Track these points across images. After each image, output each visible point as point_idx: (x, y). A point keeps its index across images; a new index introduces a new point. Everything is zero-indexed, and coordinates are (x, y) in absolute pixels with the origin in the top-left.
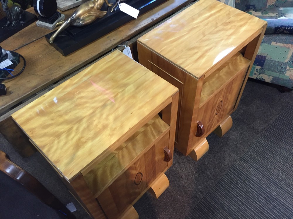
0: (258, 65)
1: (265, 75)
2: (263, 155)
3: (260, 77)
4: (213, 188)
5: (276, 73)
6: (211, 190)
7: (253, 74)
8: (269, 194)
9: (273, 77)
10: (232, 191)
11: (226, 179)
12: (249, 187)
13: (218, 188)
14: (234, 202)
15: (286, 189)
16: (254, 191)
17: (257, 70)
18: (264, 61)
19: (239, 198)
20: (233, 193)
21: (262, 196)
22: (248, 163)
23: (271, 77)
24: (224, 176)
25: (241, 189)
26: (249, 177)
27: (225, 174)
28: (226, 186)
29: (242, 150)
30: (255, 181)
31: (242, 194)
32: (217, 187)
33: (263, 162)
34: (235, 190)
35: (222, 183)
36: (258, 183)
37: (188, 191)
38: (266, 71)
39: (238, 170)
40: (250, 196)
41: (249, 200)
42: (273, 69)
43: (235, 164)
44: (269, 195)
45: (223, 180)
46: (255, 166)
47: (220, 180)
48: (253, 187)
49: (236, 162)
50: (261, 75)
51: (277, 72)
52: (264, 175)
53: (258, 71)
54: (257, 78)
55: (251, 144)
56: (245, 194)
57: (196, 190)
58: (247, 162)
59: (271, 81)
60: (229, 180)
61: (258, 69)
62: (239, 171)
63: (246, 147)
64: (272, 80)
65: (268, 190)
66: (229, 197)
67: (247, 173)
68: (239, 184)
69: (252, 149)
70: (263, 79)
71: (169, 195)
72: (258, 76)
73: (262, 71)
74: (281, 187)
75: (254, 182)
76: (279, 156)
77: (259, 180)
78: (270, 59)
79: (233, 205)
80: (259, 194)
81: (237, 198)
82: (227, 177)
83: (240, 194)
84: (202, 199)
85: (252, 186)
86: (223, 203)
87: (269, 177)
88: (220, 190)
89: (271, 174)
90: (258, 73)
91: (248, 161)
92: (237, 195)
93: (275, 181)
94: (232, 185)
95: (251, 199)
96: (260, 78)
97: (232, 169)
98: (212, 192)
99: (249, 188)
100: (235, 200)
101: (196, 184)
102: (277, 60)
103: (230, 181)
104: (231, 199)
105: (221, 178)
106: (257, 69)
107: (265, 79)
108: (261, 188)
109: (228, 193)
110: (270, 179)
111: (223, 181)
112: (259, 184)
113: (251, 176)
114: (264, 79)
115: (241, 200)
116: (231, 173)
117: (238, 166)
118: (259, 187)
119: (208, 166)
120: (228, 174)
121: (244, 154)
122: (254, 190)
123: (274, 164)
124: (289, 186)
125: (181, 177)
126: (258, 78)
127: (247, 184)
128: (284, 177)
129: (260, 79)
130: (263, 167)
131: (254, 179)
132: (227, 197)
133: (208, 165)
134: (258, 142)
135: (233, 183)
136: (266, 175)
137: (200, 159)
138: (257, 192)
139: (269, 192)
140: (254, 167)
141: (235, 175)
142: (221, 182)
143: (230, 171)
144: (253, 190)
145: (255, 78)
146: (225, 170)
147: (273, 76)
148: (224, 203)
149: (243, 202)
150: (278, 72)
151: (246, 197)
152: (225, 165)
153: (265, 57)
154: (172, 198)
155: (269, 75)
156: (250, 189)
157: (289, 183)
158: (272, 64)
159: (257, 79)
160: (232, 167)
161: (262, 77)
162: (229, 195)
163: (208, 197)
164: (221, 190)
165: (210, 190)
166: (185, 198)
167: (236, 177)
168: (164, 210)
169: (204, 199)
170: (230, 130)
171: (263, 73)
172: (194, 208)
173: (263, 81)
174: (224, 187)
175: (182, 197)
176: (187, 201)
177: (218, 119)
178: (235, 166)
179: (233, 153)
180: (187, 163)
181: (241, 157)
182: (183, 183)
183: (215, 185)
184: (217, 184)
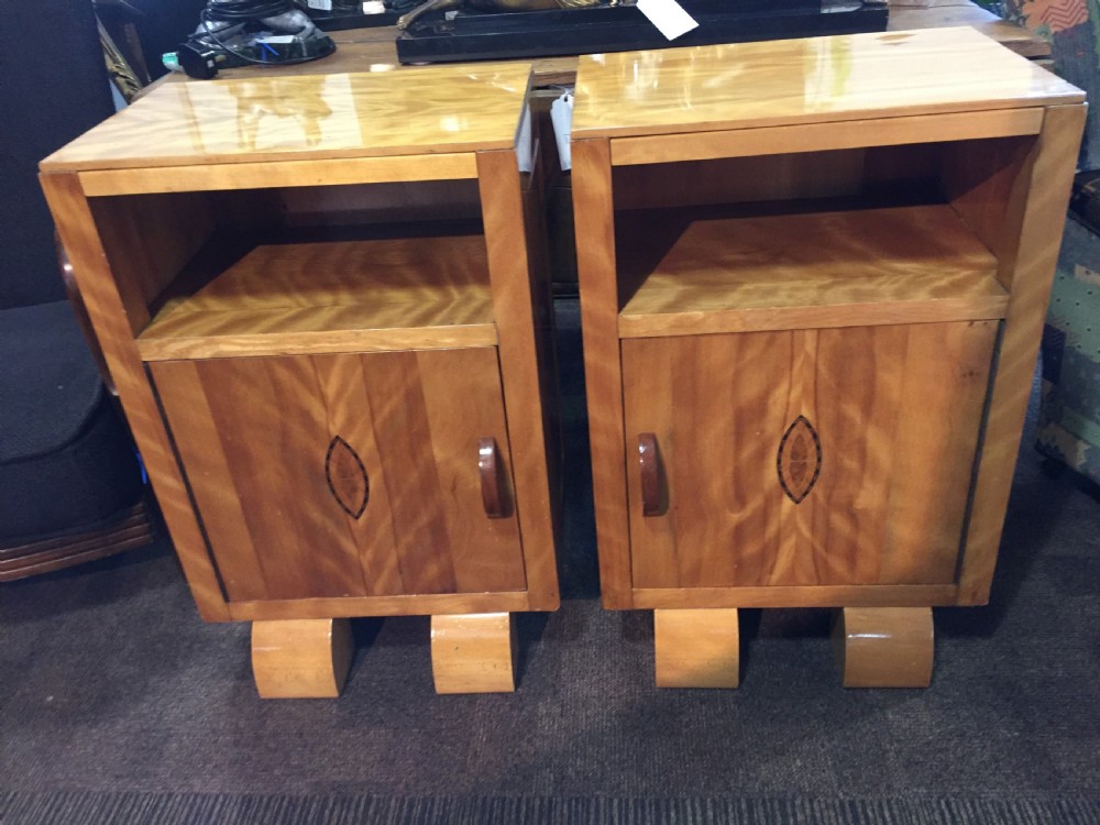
4: (616, 802)
6: (602, 801)
11: (699, 819)
13: (631, 817)
24: (703, 802)
27: (713, 801)
29: (889, 787)
32: (636, 811)
35: (668, 817)
37: (530, 741)
43: (798, 802)
45: (685, 811)
47: (672, 803)
49: (811, 801)
55: (955, 795)
57: (556, 761)
63: (923, 790)
69: (942, 814)
82: (710, 814)
84: (542, 799)
97: (761, 808)
98: (597, 809)
105: (684, 800)
111: (677, 813)
116: (741, 814)
117: (800, 818)
119: (684, 730)
120: (726, 808)
121: (880, 805)
125: (556, 692)
133: (687, 726)
134: (1002, 814)
142: (668, 810)
143: (744, 806)
146: (730, 790)
152: (752, 775)
154: (460, 721)
160: (771, 800)
163: (565, 811)
165: (597, 799)
166: (495, 750)
168: (396, 729)
169: (546, 802)
172: (485, 799)
175: (489, 740)
176: (490, 763)
177: (819, 548)
178: (789, 811)
179: (834, 765)
180: (622, 670)
181: (852, 804)
182: (542, 710)
183: (635, 801)
184: (647, 802)
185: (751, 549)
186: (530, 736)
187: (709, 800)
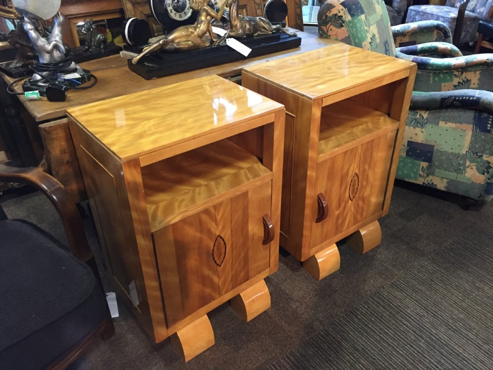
0: (423, 161)
1: (435, 177)
2: (429, 284)
3: (429, 181)
4: (341, 318)
5: (451, 173)
6: (338, 321)
7: (418, 176)
8: (435, 337)
9: (447, 181)
10: (372, 326)
11: (365, 309)
12: (401, 324)
13: (349, 320)
14: (374, 341)
15: (465, 334)
16: (410, 331)
17: (423, 169)
18: (432, 152)
19: (384, 336)
20: (373, 328)
21: (423, 339)
22: (403, 291)
23: (445, 181)
24: (361, 304)
25: (387, 324)
26: (404, 311)
27: (363, 303)
28: (363, 319)
29: (395, 275)
30: (413, 316)
31: (389, 331)
32: (348, 318)
33: (428, 293)
34: (378, 325)
35: (357, 314)
36: (418, 320)
37: (300, 317)
38: (437, 170)
39: (385, 298)
40: (402, 336)
41: (400, 341)
42: (446, 166)
43: (381, 291)
44: (434, 339)
45: (360, 310)
46: (415, 297)
47: (354, 309)
48: (409, 324)
49: (384, 289)
50: (430, 177)
51: (452, 171)
52: (429, 311)
53: (425, 171)
54: (424, 183)
55: (410, 268)
56: (394, 332)
57: (314, 318)
58: (401, 290)
59: (445, 187)
60: (368, 310)
61: (425, 167)
62: (388, 301)
63: (402, 271)
64: (447, 185)
65: (434, 331)
66: (367, 334)
67: (399, 304)
68: (385, 317)
69: (412, 275)
70: (433, 183)
71: (269, 320)
72: (426, 180)
73: (430, 171)
74: (457, 329)
75: (410, 318)
76: (455, 288)
77: (420, 316)
78: (440, 149)
79: (372, 344)
80: (417, 335)
81: (380, 336)
82: (366, 306)
83: (385, 331)
84: (322, 331)
85: (407, 322)
86: (355, 341)
87: (436, 314)
88: (352, 322)
89: (441, 310)
90: (425, 175)
91: (403, 290)
92: (380, 333)
93: (447, 320)
94: (373, 318)
95: (404, 340)
96: (429, 183)
97: (375, 297)
98: (339, 324)
99: (402, 326)
100: (376, 339)
101: (314, 310)
102: (450, 151)
103: (371, 313)
104: (368, 337)
105: (357, 307)
106: (423, 167)
107: (436, 185)
108: (421, 327)
109: (365, 328)
110: (438, 317)
111: (359, 312)
112: (419, 322)
113: (406, 310)
114: (435, 183)
115: (385, 339)
116: (373, 302)
117: (386, 294)
118: (419, 325)
119: (337, 289)
120: (368, 302)
121: (398, 280)
122: (410, 329)
123: (446, 298)
124: (471, 330)
125: (292, 299)
126: (426, 183)
127: (398, 319)
128: (462, 316)
129: (428, 185)
130: (428, 299)
131: (410, 314)
132: (362, 333)
133: (337, 287)
134: (422, 267)
135: (375, 316)
136: (431, 311)
137: (326, 278)
138: (415, 332)
139: (435, 334)
140: (413, 299)
141: (380, 304)
142: (355, 312)
143: (371, 299)
144: (408, 329)
145: (421, 183)
146: (364, 297)
147: (447, 179)
148: (357, 340)
149: (390, 343)
150: (454, 171)
151: (395, 336)
152: (365, 290)
153: (433, 146)
154: (273, 325)
155: (441, 178)
156: (404, 327)
157: (470, 326)
158: (444, 157)
159: (424, 185)
160: (375, 293)
161: (431, 180)
162: (367, 331)
163: (332, 330)
164: (354, 323)
165: (336, 321)
167: (381, 308)
168: (256, 339)
169: (324, 331)
171: (433, 174)
172: (307, 342)
173: (434, 187)
174: (359, 319)
175: (289, 325)
176: (296, 330)
177: (355, 213)
178: (382, 294)
179: (380, 277)
180: (303, 282)
181: (392, 283)
182: (294, 307)
183: (345, 315)
184: (349, 314)
185: (340, 221)
187: (362, 303)
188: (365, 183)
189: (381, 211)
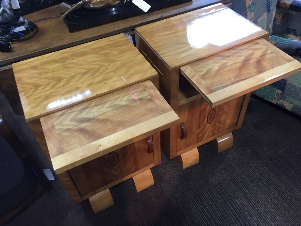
0: (278, 89)
1: (285, 101)
2: (257, 182)
3: (280, 103)
4: (190, 199)
5: (296, 101)
6: (187, 200)
7: (274, 98)
8: (248, 222)
9: (293, 105)
10: (208, 207)
11: (207, 195)
12: (228, 209)
13: (195, 201)
14: (206, 219)
15: (270, 223)
16: (233, 215)
17: (277, 94)
18: (285, 85)
19: (214, 216)
20: (209, 209)
21: (239, 222)
22: (237, 185)
23: (292, 105)
25: (219, 208)
26: (233, 200)
27: (208, 190)
28: (204, 201)
29: (236, 172)
30: (238, 205)
31: (219, 213)
32: (195, 199)
33: (254, 189)
34: (213, 208)
35: (202, 197)
36: (240, 208)
37: (164, 194)
38: (287, 97)
39: (223, 188)
40: (226, 218)
41: (224, 221)
42: (294, 96)
43: (223, 182)
44: (247, 223)
45: (204, 194)
46: (244, 190)
47: (201, 194)
48: (233, 210)
49: (225, 181)
50: (281, 101)
51: (298, 100)
52: (251, 202)
53: (279, 96)
54: (277, 103)
55: (247, 168)
56: (222, 214)
57: (173, 196)
58: (236, 184)
59: (291, 109)
60: (210, 196)
61: (279, 93)
62: (225, 190)
63: (242, 169)
64: (292, 108)
65: (249, 218)
66: (203, 212)
67: (232, 194)
68: (219, 202)
69: (247, 173)
70: (283, 105)
72: (279, 102)
73: (282, 97)
74: (265, 219)
75: (235, 205)
76: (274, 188)
77: (243, 205)
78: (291, 84)
79: (205, 221)
80: (237, 219)
81: (211, 216)
82: (209, 192)
83: (216, 213)
84: (175, 206)
85: (232, 208)
86: (195, 216)
87: (255, 206)
88: (196, 203)
89: (259, 203)
90: (278, 98)
91: (238, 184)
92: (212, 213)
93: (260, 211)
94: (211, 202)
95: (227, 221)
96: (280, 104)
97: (217, 187)
98: (188, 203)
99: (228, 210)
100: (209, 217)
102: (298, 86)
103: (211, 198)
104: (204, 215)
105: (202, 192)
106: (277, 93)
107: (285, 106)
108: (241, 213)
109: (204, 208)
110: (255, 208)
111: (203, 196)
112: (241, 210)
113: (235, 199)
114: (284, 105)
115: (215, 218)
116: (214, 190)
117: (225, 185)
118: (240, 212)
119: (194, 177)
120: (211, 190)
121: (236, 176)
122: (233, 213)
123: (265, 194)
124: (275, 221)
125: (163, 180)
126: (279, 104)
127: (227, 205)
128: (272, 210)
129: (280, 105)
130: (252, 193)
131: (237, 203)
132: (201, 211)
133: (194, 175)
134: (256, 168)
135: (212, 200)
136: (252, 202)
137: (188, 168)
138: (236, 217)
139: (249, 220)
140: (242, 192)
141: (218, 192)
142: (201, 196)
143: (214, 188)
144: (232, 214)
145: (275, 103)
146: (209, 186)
147: (293, 104)
148: (196, 216)
149: (216, 222)
150: (299, 100)
151: (222, 217)
152: (211, 180)
153: (287, 81)
154: (146, 197)
155: (290, 102)
156: (229, 212)
157: (275, 218)
158: (293, 90)
159: (277, 105)
160: (218, 184)
161: (282, 103)
162: (204, 210)
163: (182, 206)
164: (197, 203)
165: (186, 200)
166: (158, 200)
167: (219, 195)
168: (133, 205)
169: (177, 206)
170: (230, 149)
171: (284, 99)
172: (164, 212)
173: (284, 107)
174: (202, 201)
175: (156, 198)
176: (159, 203)
177: (213, 130)
178: (222, 185)
179: (225, 171)
180: (173, 168)
181: (232, 178)
182: (162, 186)
183: (194, 197)
184: (196, 196)
185: (200, 136)
186: (164, 193)
187: (207, 190)
188: (220, 113)
189: (235, 127)
